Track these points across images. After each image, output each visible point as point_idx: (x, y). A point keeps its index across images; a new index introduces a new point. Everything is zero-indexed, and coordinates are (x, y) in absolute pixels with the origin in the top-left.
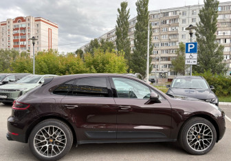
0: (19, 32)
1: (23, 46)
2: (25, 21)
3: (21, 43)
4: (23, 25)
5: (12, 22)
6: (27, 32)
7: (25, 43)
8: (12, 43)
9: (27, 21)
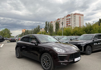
0: (68, 20)
1: (70, 25)
2: (70, 16)
3: (69, 24)
4: (70, 17)
5: (66, 17)
6: (71, 20)
7: (70, 24)
8: (66, 25)
9: (71, 16)
